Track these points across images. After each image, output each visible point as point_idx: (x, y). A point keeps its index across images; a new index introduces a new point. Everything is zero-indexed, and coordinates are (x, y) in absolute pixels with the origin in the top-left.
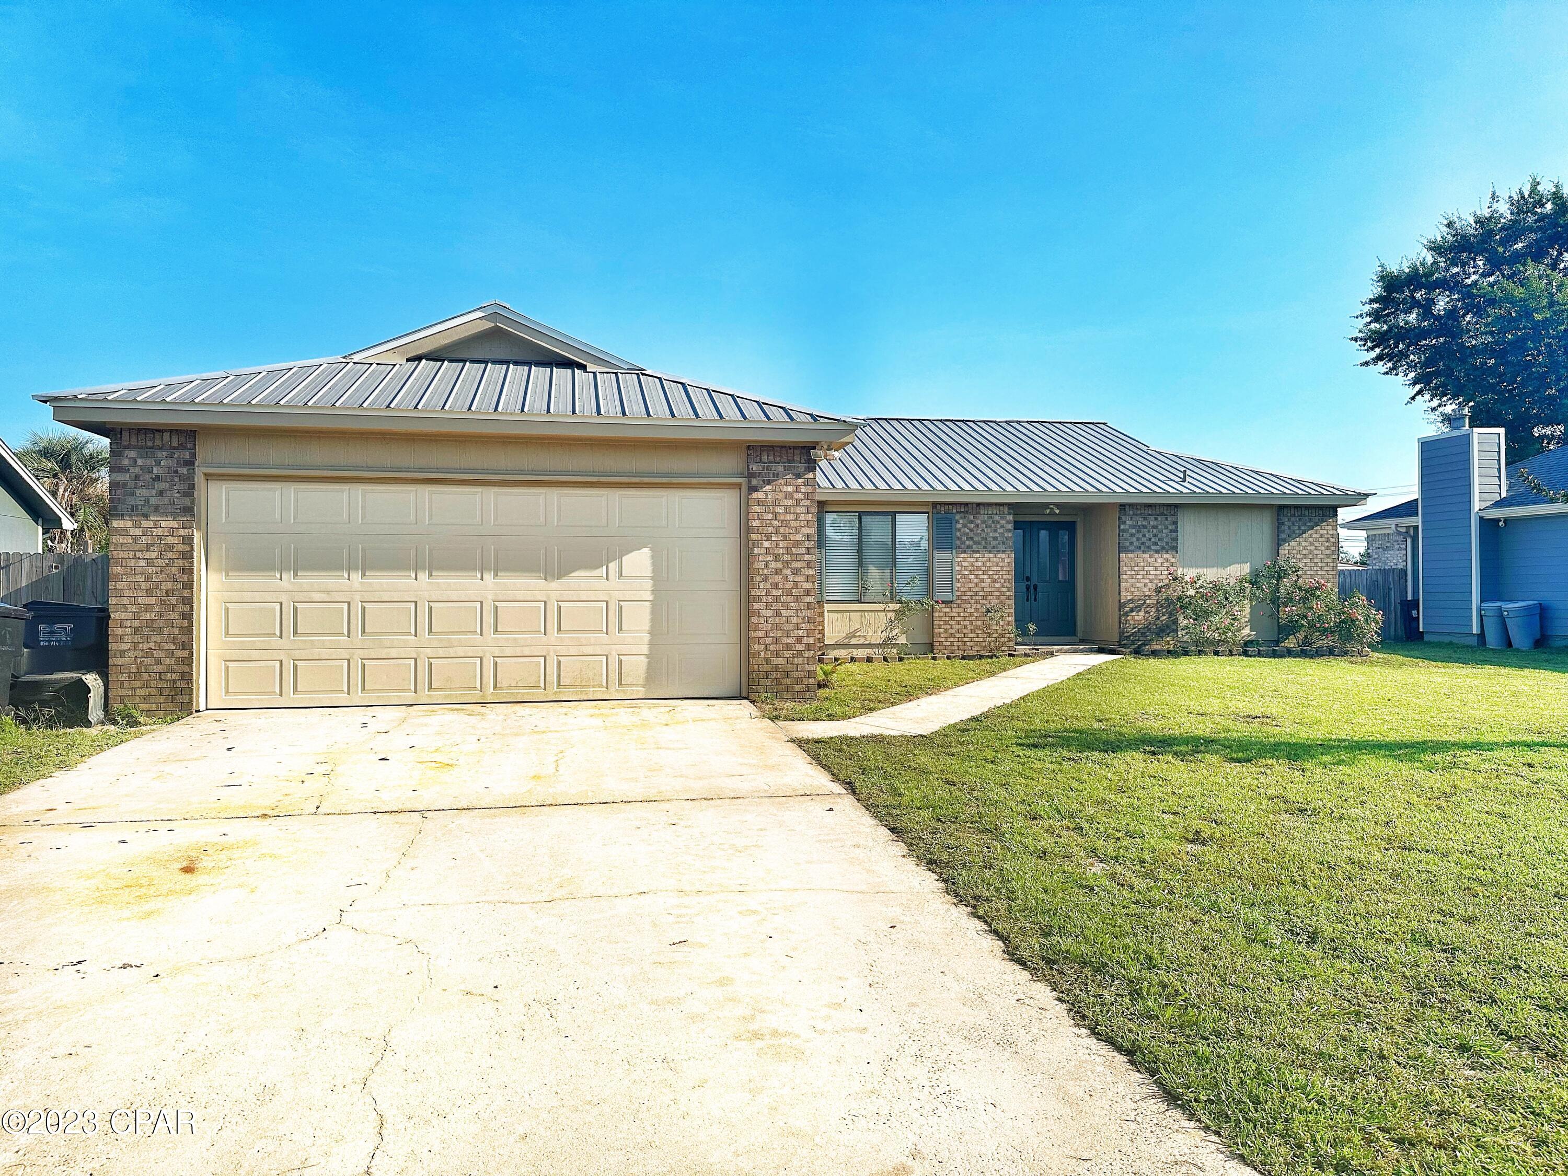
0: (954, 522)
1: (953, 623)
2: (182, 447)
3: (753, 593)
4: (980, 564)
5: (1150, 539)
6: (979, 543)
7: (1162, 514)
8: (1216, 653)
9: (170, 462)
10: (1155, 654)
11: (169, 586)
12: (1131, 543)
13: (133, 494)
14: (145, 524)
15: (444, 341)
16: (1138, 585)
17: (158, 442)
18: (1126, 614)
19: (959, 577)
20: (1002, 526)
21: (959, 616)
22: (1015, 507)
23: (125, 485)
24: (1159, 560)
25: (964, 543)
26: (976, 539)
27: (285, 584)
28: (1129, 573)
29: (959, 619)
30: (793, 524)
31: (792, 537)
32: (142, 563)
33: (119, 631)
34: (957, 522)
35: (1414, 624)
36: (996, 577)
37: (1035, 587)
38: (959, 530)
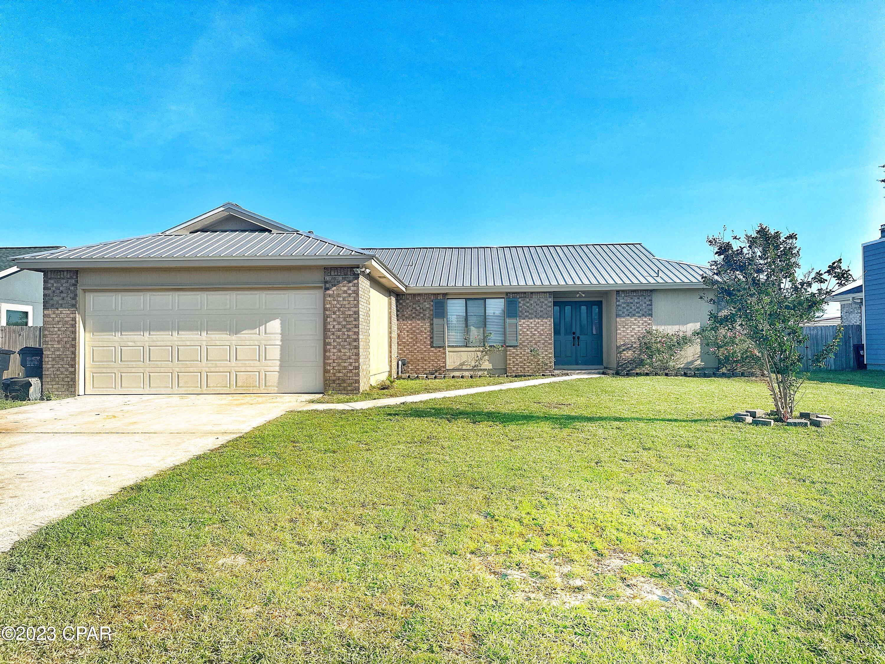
0: (517, 302)
1: (518, 358)
2: (71, 278)
3: (327, 341)
4: (533, 325)
5: (635, 310)
6: (532, 314)
7: (642, 295)
8: (667, 375)
9: (67, 285)
10: (638, 374)
11: (66, 339)
12: (623, 313)
13: (52, 299)
14: (57, 312)
15: (206, 223)
16: (628, 336)
17: (62, 276)
18: (620, 353)
19: (521, 332)
20: (546, 305)
21: (521, 354)
22: (555, 294)
23: (49, 295)
24: (641, 322)
25: (523, 314)
26: (530, 311)
27: (116, 338)
28: (622, 329)
29: (521, 355)
30: (347, 306)
31: (346, 313)
32: (56, 329)
33: (47, 360)
34: (520, 303)
35: (861, 359)
36: (542, 332)
37: (578, 338)
38: (521, 307)
